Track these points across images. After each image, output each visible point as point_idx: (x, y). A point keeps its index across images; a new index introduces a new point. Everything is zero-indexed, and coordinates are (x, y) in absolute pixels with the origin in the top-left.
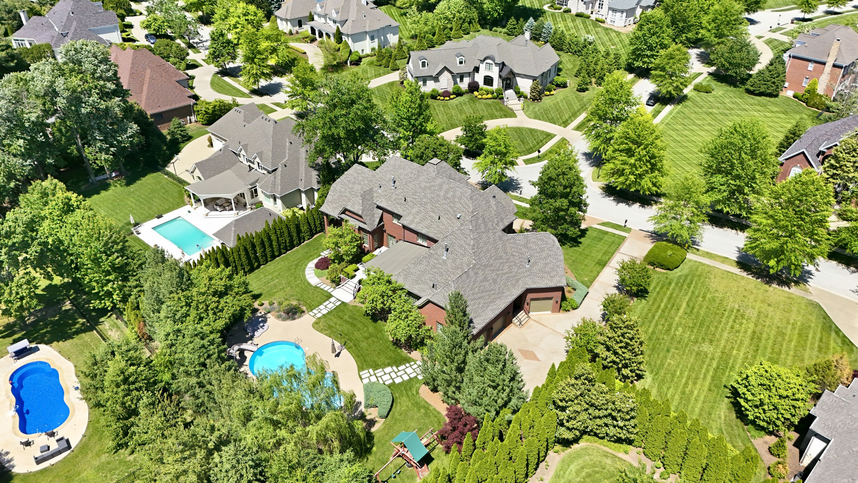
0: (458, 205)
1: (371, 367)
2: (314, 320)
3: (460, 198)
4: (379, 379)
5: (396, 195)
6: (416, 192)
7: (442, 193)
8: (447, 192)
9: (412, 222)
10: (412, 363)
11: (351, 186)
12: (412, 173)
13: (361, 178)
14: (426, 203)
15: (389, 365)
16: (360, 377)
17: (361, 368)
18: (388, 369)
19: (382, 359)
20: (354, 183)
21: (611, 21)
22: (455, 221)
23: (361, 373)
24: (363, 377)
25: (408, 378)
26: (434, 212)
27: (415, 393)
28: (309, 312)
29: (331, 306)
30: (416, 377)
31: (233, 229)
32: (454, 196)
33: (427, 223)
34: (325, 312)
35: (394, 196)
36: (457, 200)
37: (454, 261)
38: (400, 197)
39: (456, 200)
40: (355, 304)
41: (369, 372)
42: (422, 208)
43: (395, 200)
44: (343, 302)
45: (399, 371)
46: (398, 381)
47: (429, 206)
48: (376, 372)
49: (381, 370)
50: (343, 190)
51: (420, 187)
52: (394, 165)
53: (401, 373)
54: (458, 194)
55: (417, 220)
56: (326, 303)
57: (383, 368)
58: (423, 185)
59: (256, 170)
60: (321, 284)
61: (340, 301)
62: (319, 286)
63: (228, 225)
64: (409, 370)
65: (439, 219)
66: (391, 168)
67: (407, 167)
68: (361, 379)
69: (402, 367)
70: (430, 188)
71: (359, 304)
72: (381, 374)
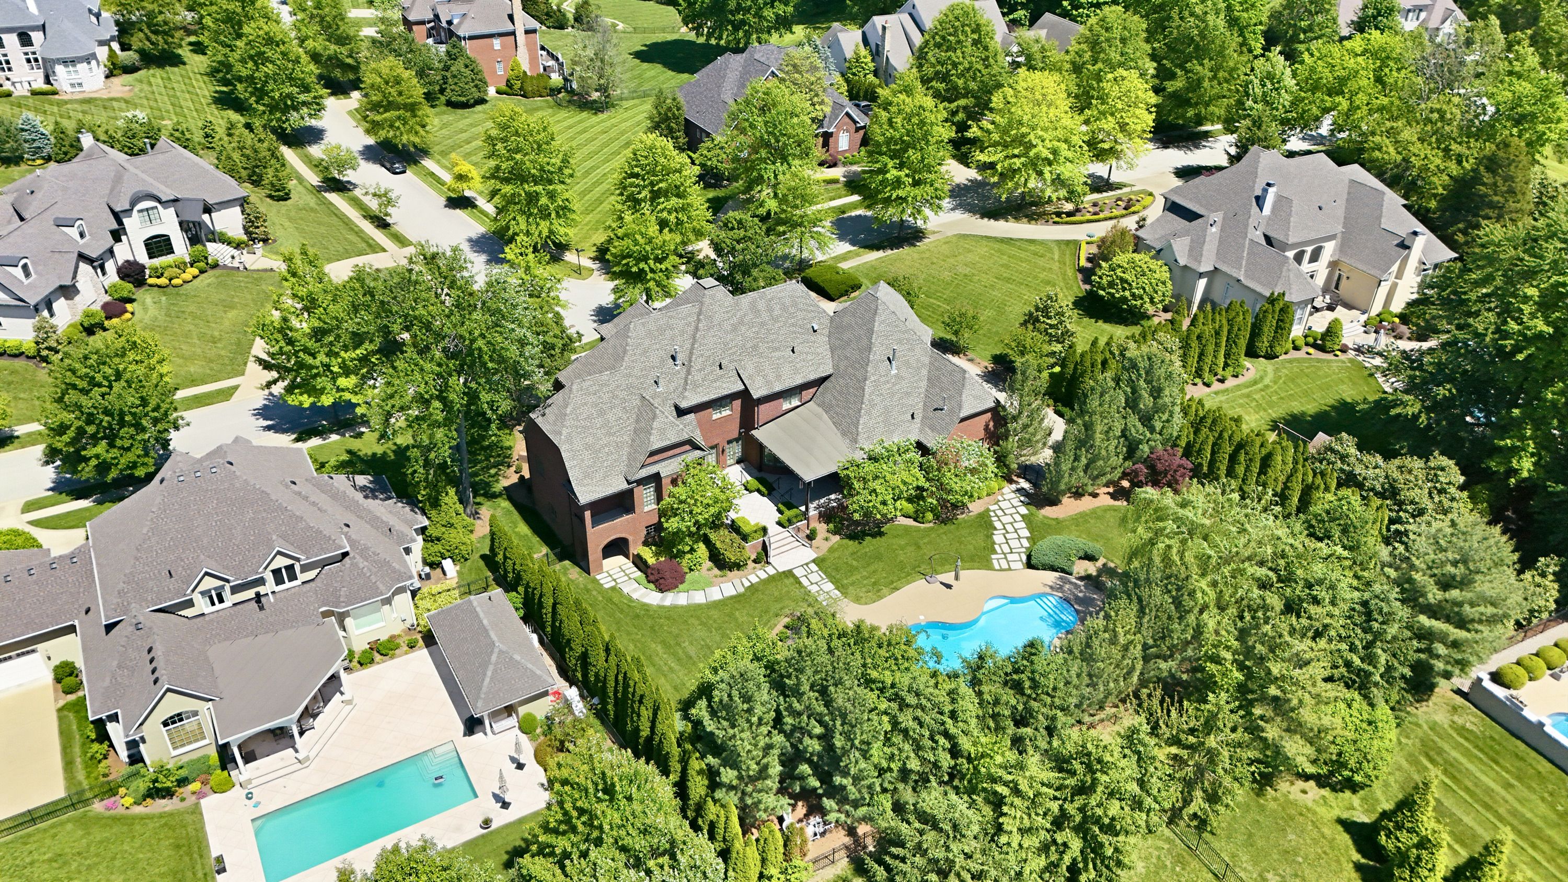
0: (801, 315)
1: (989, 555)
2: (847, 602)
3: (795, 305)
4: (1014, 551)
5: (700, 370)
6: (726, 344)
7: (765, 316)
8: (770, 310)
9: (768, 383)
10: (992, 514)
11: (599, 422)
12: (688, 323)
13: (606, 397)
14: (756, 346)
15: (990, 536)
16: (1002, 570)
17: (990, 567)
18: (998, 538)
19: (978, 543)
20: (602, 413)
21: (73, 85)
22: (813, 337)
23: (998, 568)
24: (1005, 567)
25: (1023, 523)
26: (777, 349)
27: (1055, 522)
28: (822, 605)
29: (815, 577)
30: (1023, 516)
32: (784, 308)
34: (829, 586)
35: (699, 376)
37: (907, 364)
38: (709, 368)
39: (792, 310)
40: (825, 549)
41: (998, 559)
42: (757, 358)
43: (704, 378)
44: (815, 561)
45: (1005, 529)
46: (1025, 533)
47: (762, 348)
48: (1000, 552)
49: (997, 547)
50: (590, 440)
51: (726, 332)
52: (649, 333)
53: (1009, 528)
54: (788, 301)
55: (771, 377)
56: (804, 581)
57: (994, 543)
58: (727, 326)
59: (273, 592)
60: (744, 580)
61: (807, 564)
62: (747, 584)
63: (497, 663)
64: (1005, 519)
65: (793, 351)
66: (647, 342)
67: (672, 321)
68: (1010, 569)
69: (998, 525)
70: (741, 322)
71: (828, 545)
72: (1006, 549)
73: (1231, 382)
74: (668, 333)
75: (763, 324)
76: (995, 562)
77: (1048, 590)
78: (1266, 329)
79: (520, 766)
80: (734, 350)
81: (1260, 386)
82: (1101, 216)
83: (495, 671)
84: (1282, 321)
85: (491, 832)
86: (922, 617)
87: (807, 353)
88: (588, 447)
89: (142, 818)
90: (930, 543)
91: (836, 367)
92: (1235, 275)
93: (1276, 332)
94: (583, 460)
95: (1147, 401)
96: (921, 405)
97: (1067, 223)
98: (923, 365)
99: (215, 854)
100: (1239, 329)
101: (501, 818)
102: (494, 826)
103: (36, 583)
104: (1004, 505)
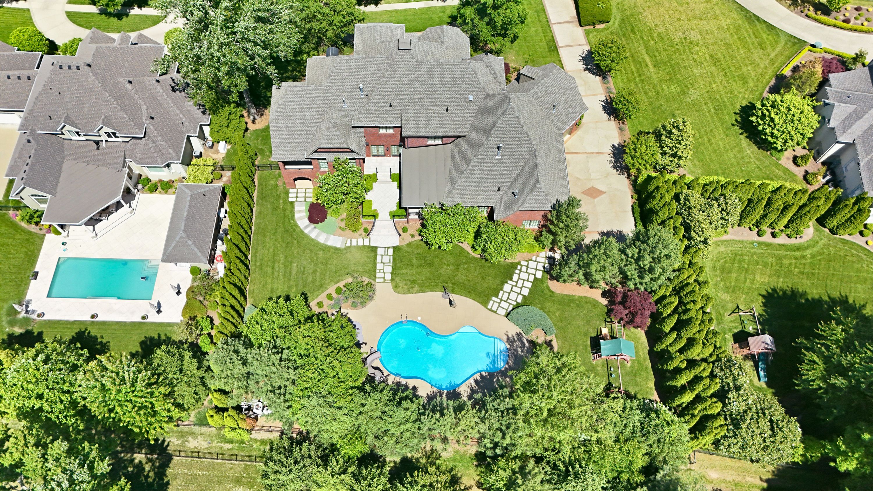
0: (464, 86)
1: (492, 296)
2: (390, 285)
3: (462, 78)
4: (509, 301)
5: (375, 104)
6: (400, 91)
7: (436, 80)
8: (442, 76)
9: (418, 128)
10: (519, 267)
11: (299, 115)
12: (379, 70)
13: (307, 101)
14: (421, 99)
15: (503, 283)
16: (491, 310)
17: (485, 303)
18: (507, 287)
19: (492, 283)
22: (468, 105)
23: (489, 307)
24: (494, 309)
25: (531, 284)
26: (436, 105)
27: (550, 294)
28: (375, 280)
29: (386, 259)
30: (535, 278)
31: (190, 243)
32: (453, 78)
33: (436, 122)
34: (389, 269)
35: (373, 107)
36: (459, 81)
37: (511, 155)
38: (382, 104)
40: (406, 242)
41: (494, 301)
42: (418, 107)
43: (376, 110)
44: (394, 248)
45: (517, 282)
46: (526, 292)
47: (426, 101)
48: (500, 297)
49: (501, 292)
50: (290, 124)
51: (403, 84)
52: (349, 69)
53: (520, 283)
54: (458, 74)
55: (422, 124)
56: (379, 258)
57: (502, 289)
58: (405, 79)
59: (106, 141)
60: (349, 241)
61: (388, 248)
62: (348, 244)
63: (178, 242)
64: (524, 276)
65: (447, 110)
66: (346, 73)
67: (369, 64)
68: (495, 312)
69: (515, 277)
70: (417, 79)
71: (410, 240)
72: (506, 296)
73: (782, 239)
74: (363, 72)
75: (432, 85)
76: (491, 302)
77: (505, 338)
78: (839, 216)
79: (178, 293)
80: (404, 97)
81: (798, 254)
82: (849, 26)
83: (176, 245)
84: (855, 218)
85: (144, 323)
86: (419, 318)
87: (457, 115)
88: (287, 127)
89: (23, 230)
90: (467, 269)
91: (470, 132)
92: (860, 158)
93: (846, 221)
94: (282, 134)
95: (647, 261)
96: (509, 184)
97: (816, 20)
98: (524, 159)
99: (36, 270)
100: (809, 212)
101: (154, 318)
102: (148, 320)
103: (11, 83)
104: (532, 264)
